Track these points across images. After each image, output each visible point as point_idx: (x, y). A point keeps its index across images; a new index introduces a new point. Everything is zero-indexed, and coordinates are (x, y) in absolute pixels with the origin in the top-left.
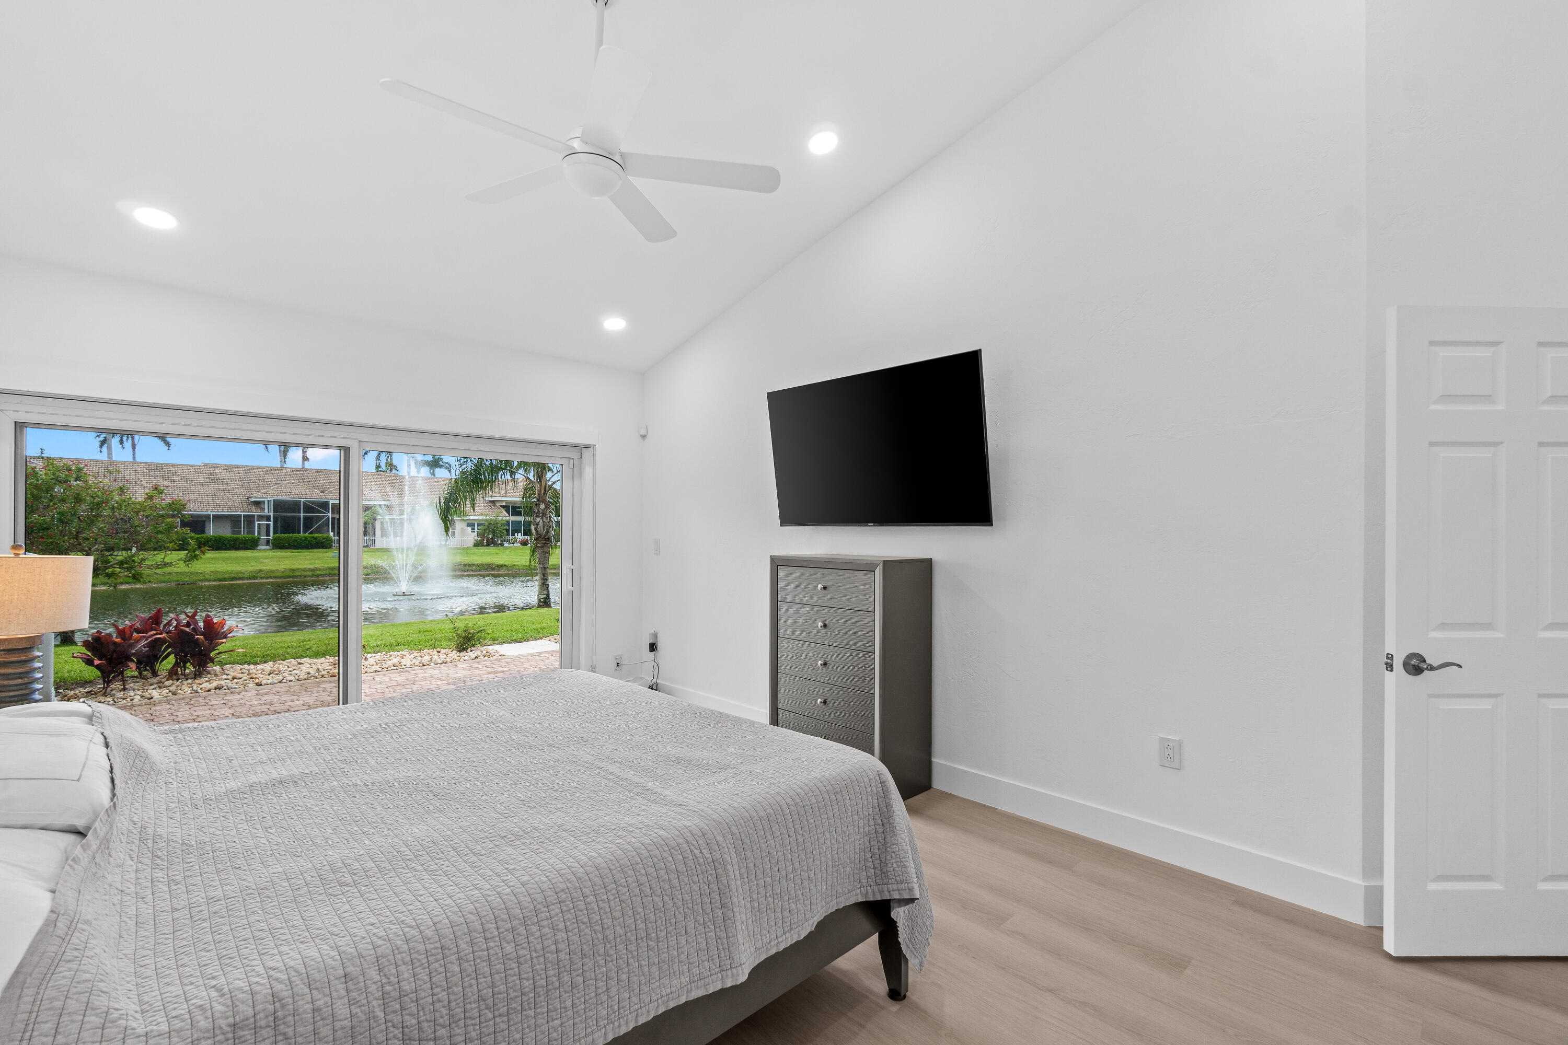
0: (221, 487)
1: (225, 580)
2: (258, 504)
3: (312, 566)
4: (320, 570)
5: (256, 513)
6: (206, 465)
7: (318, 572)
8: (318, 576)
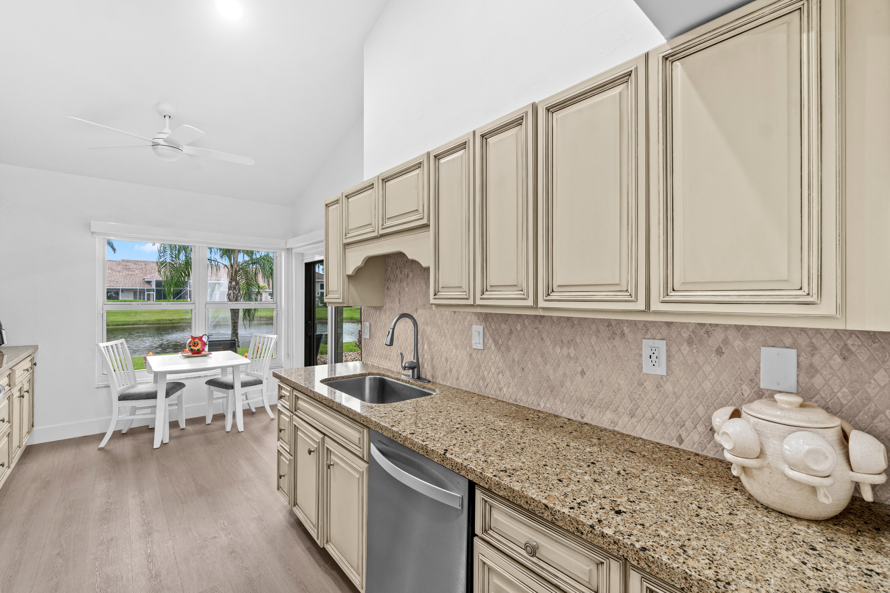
0: (130, 273)
1: (118, 325)
2: (149, 282)
3: (170, 318)
4: (175, 320)
5: (147, 287)
6: (123, 261)
7: (174, 321)
8: (174, 323)
